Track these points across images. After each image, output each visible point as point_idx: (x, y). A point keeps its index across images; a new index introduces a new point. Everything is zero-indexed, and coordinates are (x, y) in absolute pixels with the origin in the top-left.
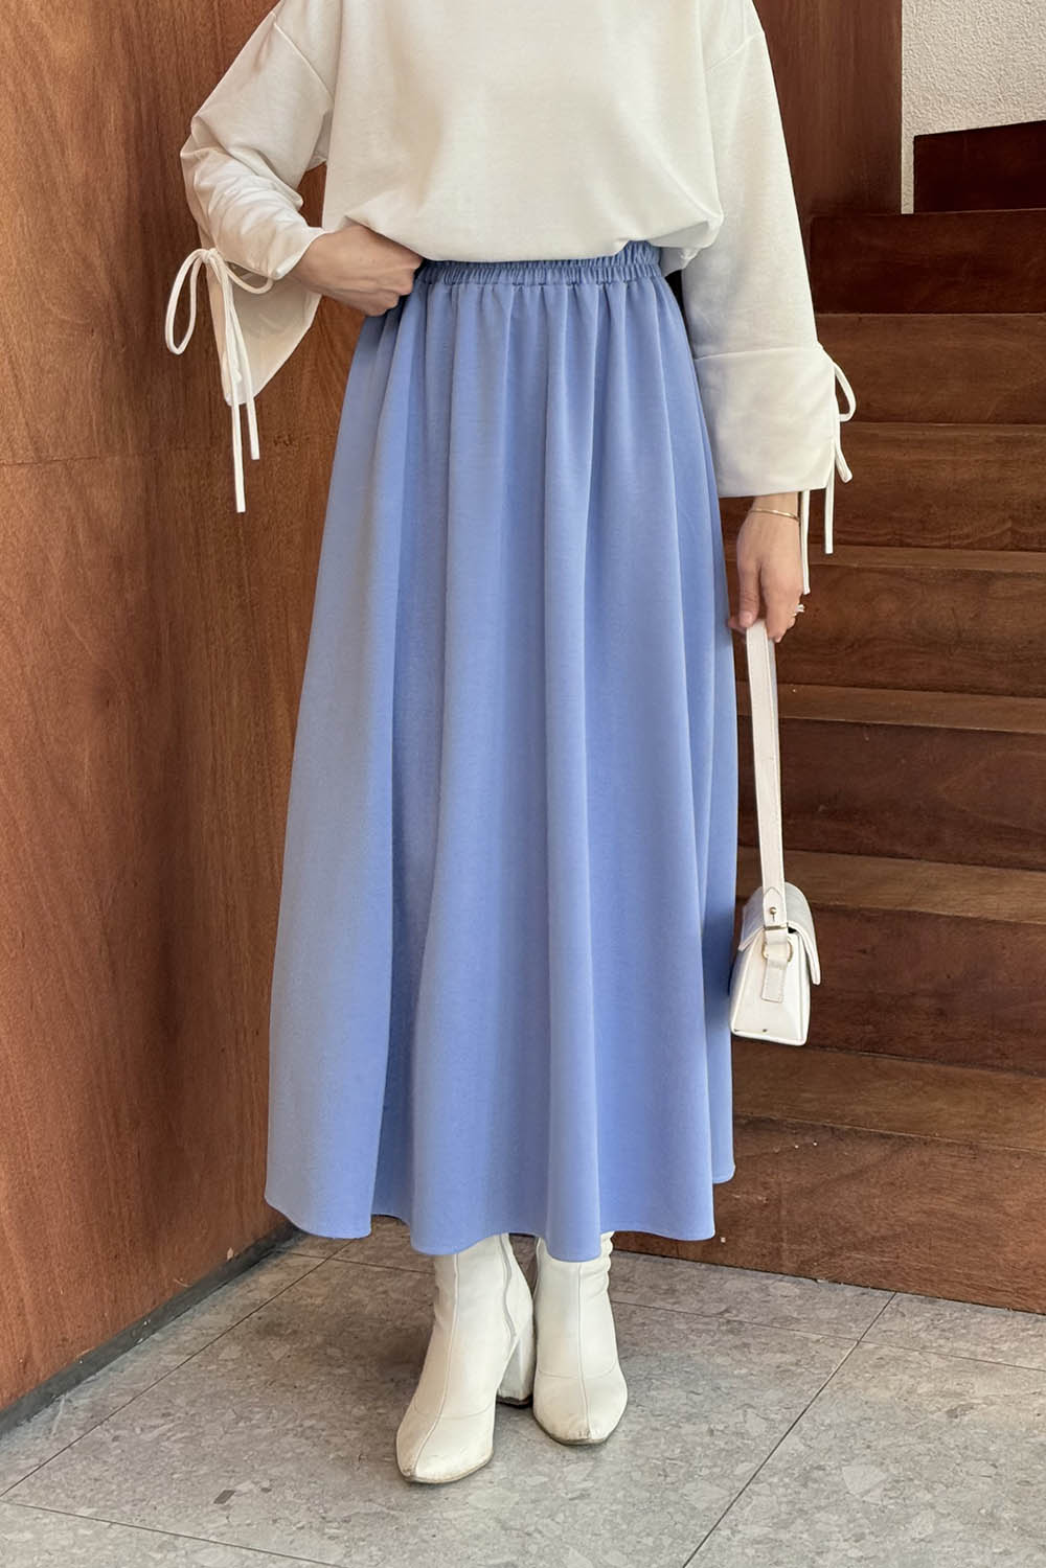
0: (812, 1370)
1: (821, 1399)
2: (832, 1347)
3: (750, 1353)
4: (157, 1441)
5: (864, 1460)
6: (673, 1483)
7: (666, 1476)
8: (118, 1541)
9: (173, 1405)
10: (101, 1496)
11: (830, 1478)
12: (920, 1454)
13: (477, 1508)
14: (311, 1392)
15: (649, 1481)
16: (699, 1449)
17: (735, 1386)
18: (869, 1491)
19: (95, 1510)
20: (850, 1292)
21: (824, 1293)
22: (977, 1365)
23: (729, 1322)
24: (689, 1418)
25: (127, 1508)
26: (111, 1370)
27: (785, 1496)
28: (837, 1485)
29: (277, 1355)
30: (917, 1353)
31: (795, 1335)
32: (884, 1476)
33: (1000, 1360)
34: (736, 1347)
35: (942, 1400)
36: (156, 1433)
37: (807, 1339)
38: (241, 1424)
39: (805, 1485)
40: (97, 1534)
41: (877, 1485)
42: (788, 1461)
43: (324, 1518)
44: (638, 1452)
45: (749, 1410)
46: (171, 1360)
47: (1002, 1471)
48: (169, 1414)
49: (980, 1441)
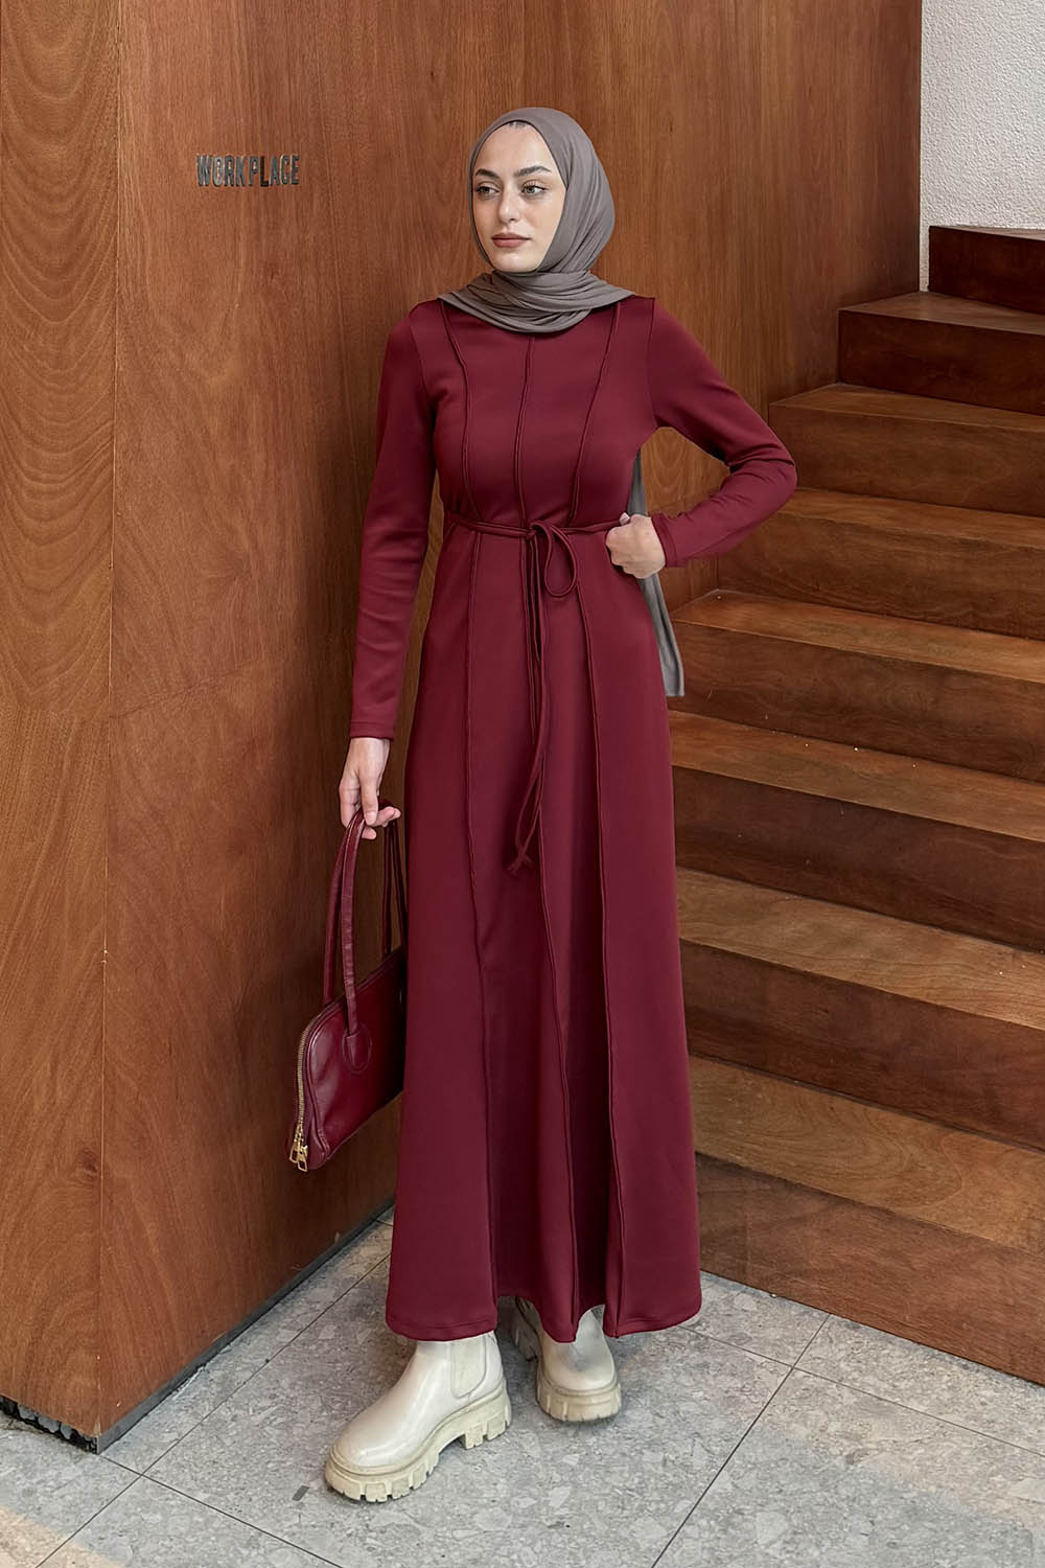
0: (752, 1397)
1: (753, 1432)
2: (771, 1372)
3: (708, 1373)
4: (261, 1426)
5: (774, 1506)
6: (627, 1517)
7: (623, 1509)
8: (220, 1532)
9: (279, 1387)
10: (214, 1480)
11: (744, 1525)
12: (818, 1504)
13: (479, 1529)
14: (379, 1383)
15: (609, 1512)
16: (652, 1480)
17: (691, 1410)
18: (772, 1542)
19: (207, 1495)
20: (795, 1309)
21: (775, 1309)
22: (877, 1406)
23: (698, 1336)
24: (650, 1445)
25: (231, 1496)
26: (241, 1341)
27: (708, 1541)
28: (748, 1532)
29: (361, 1338)
30: (834, 1386)
31: (746, 1357)
32: (786, 1525)
33: (898, 1399)
34: (698, 1365)
35: (846, 1443)
36: (263, 1415)
37: (753, 1361)
38: (325, 1413)
39: (725, 1531)
40: (207, 1522)
41: (780, 1536)
42: (717, 1503)
43: (367, 1526)
44: (607, 1479)
45: (698, 1440)
46: (285, 1336)
47: (877, 1529)
48: (275, 1396)
49: (865, 1492)
